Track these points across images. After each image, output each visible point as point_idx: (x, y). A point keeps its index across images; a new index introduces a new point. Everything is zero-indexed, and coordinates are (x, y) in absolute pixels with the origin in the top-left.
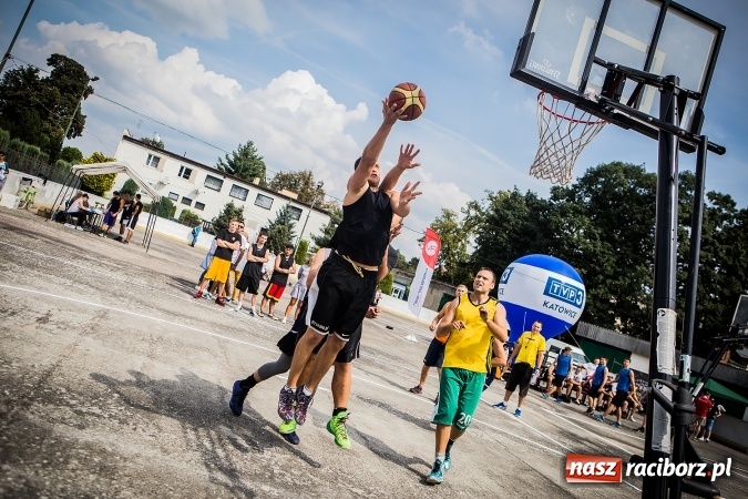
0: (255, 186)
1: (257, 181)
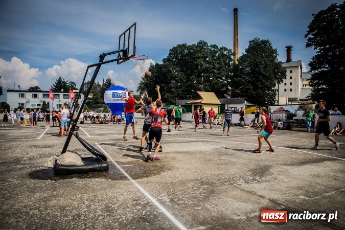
0: (62, 92)
1: (62, 90)
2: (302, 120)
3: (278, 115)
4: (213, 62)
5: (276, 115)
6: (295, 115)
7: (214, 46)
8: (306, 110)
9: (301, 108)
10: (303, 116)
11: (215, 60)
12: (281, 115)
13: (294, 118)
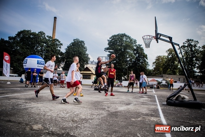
2: (165, 85)
3: (153, 82)
4: (50, 47)
5: (152, 82)
6: (162, 83)
7: (50, 37)
8: (166, 80)
9: (164, 80)
10: (166, 83)
11: (52, 46)
12: (155, 82)
13: (161, 84)
